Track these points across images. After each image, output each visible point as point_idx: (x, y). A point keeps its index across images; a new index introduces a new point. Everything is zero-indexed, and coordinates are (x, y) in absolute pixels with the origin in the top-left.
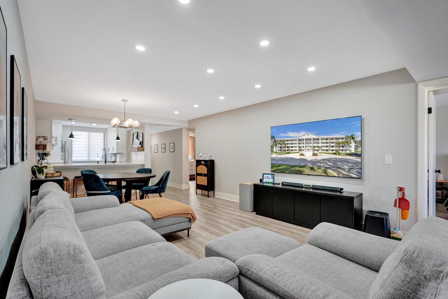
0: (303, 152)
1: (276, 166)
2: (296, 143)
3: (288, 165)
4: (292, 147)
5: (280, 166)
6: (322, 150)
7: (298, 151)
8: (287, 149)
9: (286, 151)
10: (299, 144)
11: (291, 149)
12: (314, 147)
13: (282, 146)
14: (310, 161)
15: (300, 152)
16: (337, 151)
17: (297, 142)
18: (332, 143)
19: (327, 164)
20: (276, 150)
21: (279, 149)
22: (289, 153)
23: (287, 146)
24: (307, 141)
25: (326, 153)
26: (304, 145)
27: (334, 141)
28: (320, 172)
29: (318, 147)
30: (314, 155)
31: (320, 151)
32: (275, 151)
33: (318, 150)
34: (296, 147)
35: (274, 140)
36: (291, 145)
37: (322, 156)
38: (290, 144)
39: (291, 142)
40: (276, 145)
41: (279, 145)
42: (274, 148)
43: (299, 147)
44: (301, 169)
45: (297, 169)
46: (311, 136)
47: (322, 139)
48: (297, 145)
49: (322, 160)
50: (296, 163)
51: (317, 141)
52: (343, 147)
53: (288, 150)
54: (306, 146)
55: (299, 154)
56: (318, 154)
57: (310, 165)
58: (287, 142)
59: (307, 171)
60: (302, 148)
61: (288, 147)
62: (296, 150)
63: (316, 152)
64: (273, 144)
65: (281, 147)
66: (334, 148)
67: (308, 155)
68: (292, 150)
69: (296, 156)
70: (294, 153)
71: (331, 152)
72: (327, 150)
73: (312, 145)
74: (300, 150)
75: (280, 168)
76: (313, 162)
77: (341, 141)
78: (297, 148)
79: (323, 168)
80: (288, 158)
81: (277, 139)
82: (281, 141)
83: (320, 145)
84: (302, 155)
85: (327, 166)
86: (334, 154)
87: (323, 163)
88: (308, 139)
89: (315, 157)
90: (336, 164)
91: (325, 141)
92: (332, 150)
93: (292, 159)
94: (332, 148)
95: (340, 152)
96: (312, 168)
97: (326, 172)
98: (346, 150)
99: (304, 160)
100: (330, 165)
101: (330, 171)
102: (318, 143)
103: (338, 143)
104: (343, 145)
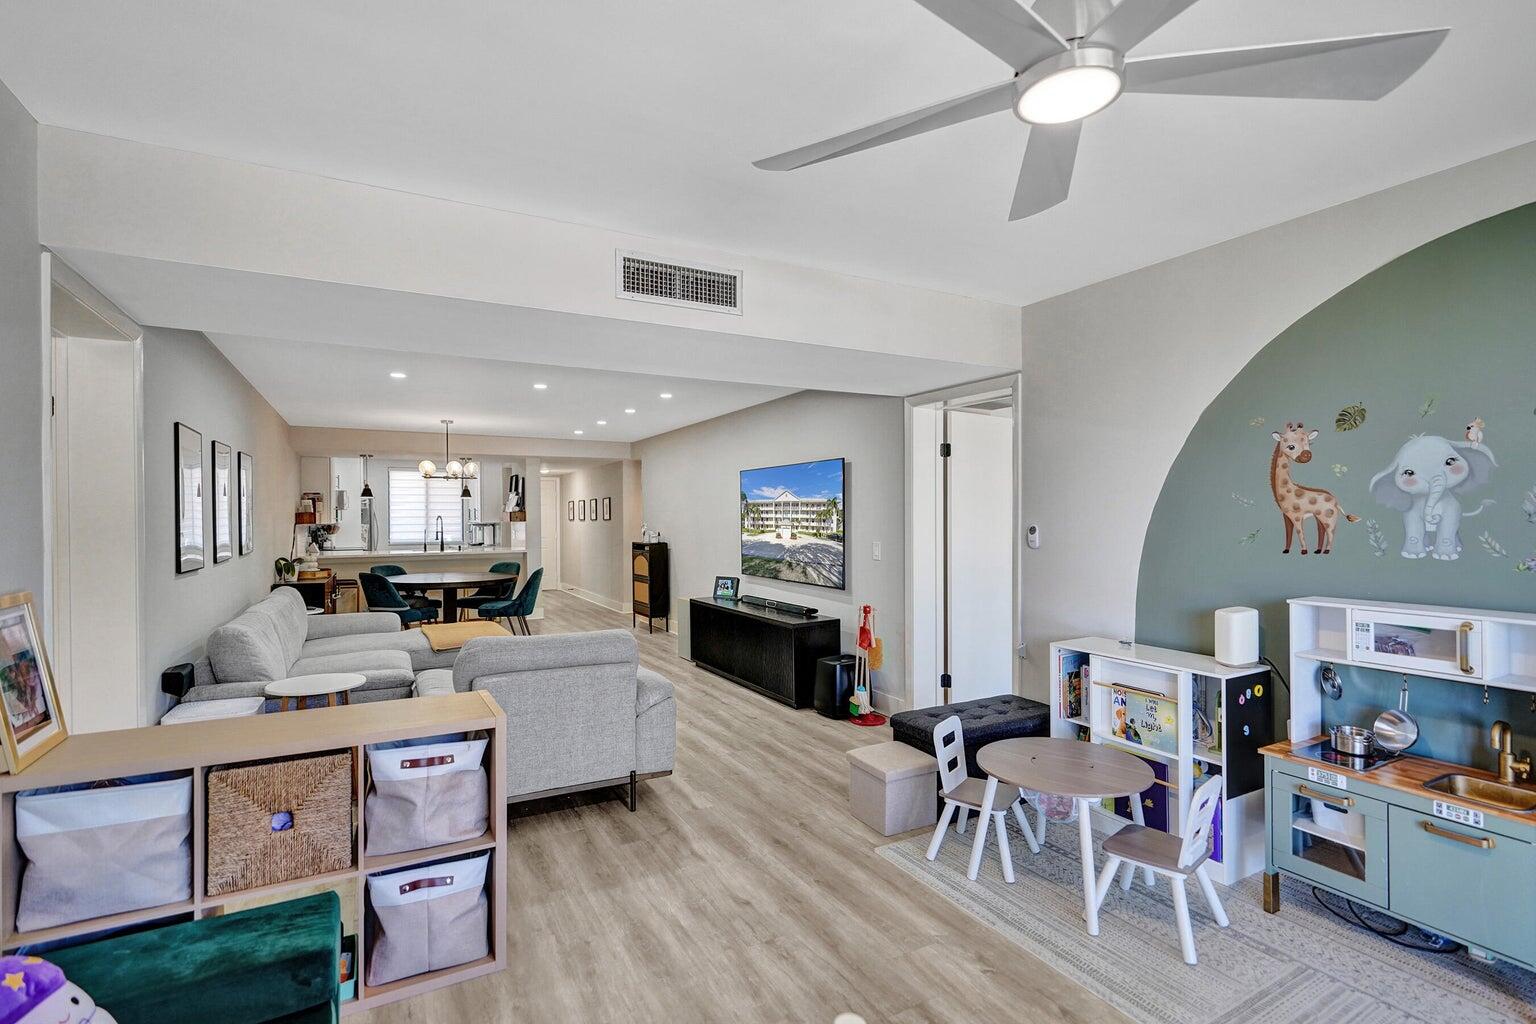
0: (779, 531)
1: (748, 561)
2: (771, 512)
3: (762, 558)
4: (767, 520)
6: (803, 527)
7: (773, 529)
8: (761, 522)
9: (761, 528)
10: (776, 512)
11: (766, 523)
12: (793, 520)
13: (757, 516)
14: (789, 550)
15: (777, 530)
16: (817, 529)
17: (773, 509)
18: (813, 512)
19: (806, 556)
20: (748, 526)
21: (752, 522)
22: (763, 532)
23: (762, 515)
24: (786, 508)
25: (805, 534)
26: (782, 516)
27: (815, 509)
28: (798, 573)
29: (797, 519)
30: (793, 536)
31: (800, 530)
32: (746, 526)
33: (797, 527)
34: (771, 519)
35: (745, 502)
36: (766, 516)
37: (805, 540)
38: (764, 512)
39: (766, 509)
40: (748, 514)
41: (752, 515)
42: (746, 520)
43: (776, 519)
46: (791, 498)
47: (802, 504)
48: (773, 515)
49: (802, 547)
50: (770, 556)
51: (796, 509)
52: (824, 521)
53: (763, 526)
54: (784, 519)
55: (775, 534)
56: (798, 535)
57: (788, 559)
58: (761, 508)
59: (786, 573)
60: (780, 523)
61: (762, 519)
62: (771, 526)
63: (795, 531)
64: (744, 511)
65: (753, 519)
66: (815, 524)
67: (787, 541)
68: (767, 526)
69: (770, 538)
70: (768, 532)
71: (811, 531)
72: (807, 528)
73: (789, 516)
74: (777, 527)
76: (793, 551)
77: (822, 508)
78: (773, 523)
79: (802, 563)
80: (762, 542)
83: (800, 516)
84: (779, 536)
85: (806, 560)
86: (815, 535)
87: (802, 553)
88: (786, 504)
89: (794, 542)
90: (816, 556)
91: (805, 509)
92: (813, 528)
93: (767, 544)
94: (813, 524)
95: (821, 531)
96: (790, 565)
97: (804, 572)
98: (827, 528)
99: (781, 547)
100: (810, 558)
101: (809, 569)
102: (797, 512)
103: (819, 514)
104: (824, 517)
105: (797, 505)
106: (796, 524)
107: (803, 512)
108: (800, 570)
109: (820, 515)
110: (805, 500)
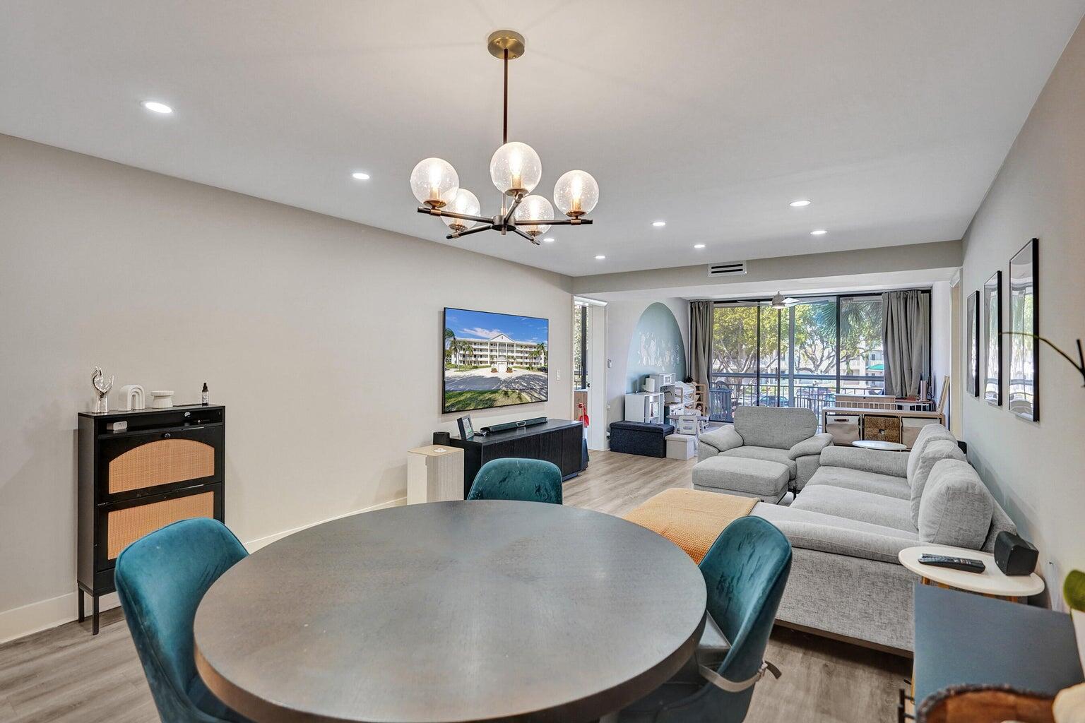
0: (496, 366)
1: (455, 396)
2: (486, 350)
3: (474, 391)
4: (481, 356)
5: (461, 394)
6: (517, 363)
7: (489, 364)
8: (473, 359)
9: (473, 364)
10: (491, 351)
11: (480, 359)
12: (509, 357)
13: (467, 353)
14: (505, 381)
15: (492, 365)
16: (531, 364)
17: (488, 347)
18: (527, 352)
19: (521, 384)
20: (456, 362)
21: (461, 359)
22: (476, 367)
23: (475, 353)
24: (501, 348)
25: (520, 368)
26: (497, 354)
27: (528, 349)
28: (513, 398)
29: (513, 357)
30: (509, 370)
31: (515, 365)
32: (453, 363)
33: (512, 363)
34: (486, 356)
35: (452, 339)
36: (480, 353)
37: (519, 372)
38: (478, 350)
39: (480, 347)
40: (456, 351)
41: (462, 352)
42: (453, 356)
43: (491, 356)
44: (493, 396)
45: (487, 396)
46: (506, 340)
47: (517, 345)
48: (488, 353)
49: (517, 378)
50: (486, 387)
51: (511, 349)
52: (535, 358)
53: (475, 362)
54: (500, 356)
55: (490, 369)
56: (513, 369)
57: (504, 389)
58: (474, 347)
59: (501, 400)
60: (495, 359)
61: (475, 356)
62: (486, 362)
63: (511, 366)
64: (450, 348)
65: (464, 356)
66: (528, 361)
67: (502, 373)
68: (481, 362)
69: (485, 373)
70: (483, 367)
71: (525, 366)
72: (521, 363)
73: (505, 354)
74: (492, 363)
75: (462, 398)
76: (508, 383)
77: (533, 350)
78: (488, 359)
79: (517, 391)
80: (474, 377)
81: (458, 339)
82: (465, 343)
83: (515, 354)
84: (494, 370)
85: (521, 387)
86: (528, 368)
87: (517, 382)
88: (502, 344)
89: (509, 375)
90: (529, 384)
91: (519, 349)
92: (526, 363)
93: (481, 378)
94: (526, 361)
95: (533, 366)
96: (506, 393)
97: (520, 398)
98: (537, 363)
99: (497, 380)
100: (524, 386)
101: (524, 395)
102: (512, 352)
103: (532, 353)
104: (535, 355)
105: (513, 346)
106: (511, 360)
107: (517, 352)
108: (515, 396)
109: (532, 355)
110: (519, 343)
